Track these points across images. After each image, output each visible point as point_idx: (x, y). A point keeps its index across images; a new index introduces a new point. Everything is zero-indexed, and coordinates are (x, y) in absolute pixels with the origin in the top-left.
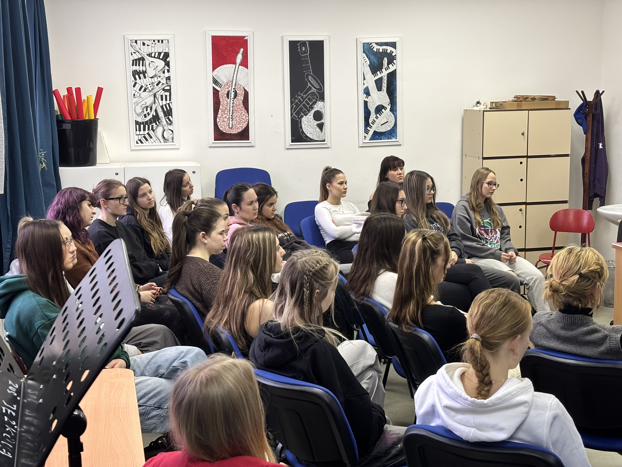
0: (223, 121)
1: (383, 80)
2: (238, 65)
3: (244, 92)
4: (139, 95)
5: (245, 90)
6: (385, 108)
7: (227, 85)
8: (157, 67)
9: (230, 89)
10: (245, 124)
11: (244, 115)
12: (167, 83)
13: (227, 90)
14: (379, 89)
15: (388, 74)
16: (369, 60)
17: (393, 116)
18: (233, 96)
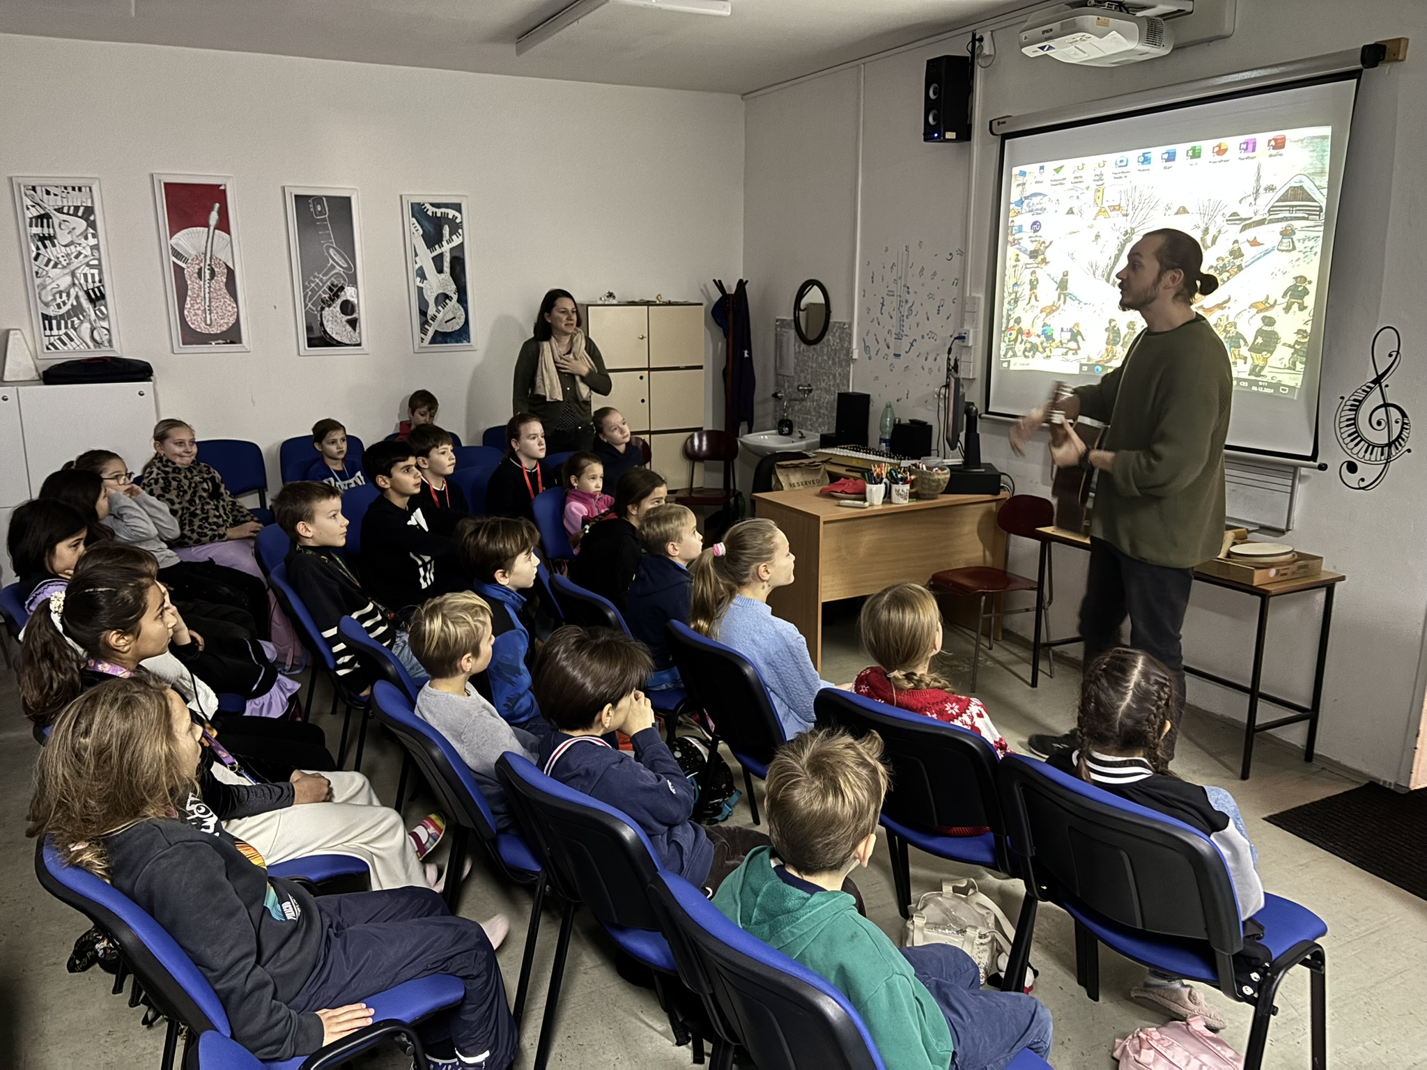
0: (196, 314)
1: (445, 258)
2: (212, 228)
3: (226, 271)
4: (45, 273)
5: (228, 267)
6: (450, 298)
7: (197, 259)
8: (74, 229)
9: (202, 265)
10: (231, 319)
11: (229, 305)
12: (93, 255)
13: (197, 267)
14: (440, 271)
15: (451, 249)
16: (422, 227)
17: (462, 310)
18: (208, 277)
